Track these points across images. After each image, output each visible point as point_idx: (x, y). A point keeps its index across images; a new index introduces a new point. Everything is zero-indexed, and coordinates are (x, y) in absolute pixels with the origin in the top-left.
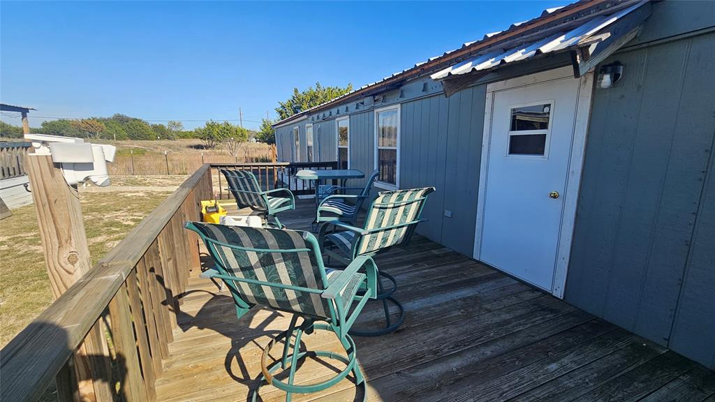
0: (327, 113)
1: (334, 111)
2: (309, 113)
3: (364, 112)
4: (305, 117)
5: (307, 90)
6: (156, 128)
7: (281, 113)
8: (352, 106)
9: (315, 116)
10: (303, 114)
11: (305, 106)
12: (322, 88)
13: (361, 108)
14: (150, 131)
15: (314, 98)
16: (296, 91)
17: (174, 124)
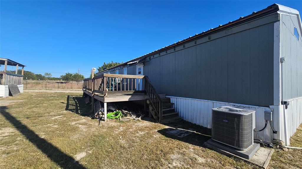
0: (114, 69)
1: (115, 69)
2: (109, 69)
3: (121, 69)
4: (108, 70)
5: (108, 63)
6: (37, 76)
7: (99, 70)
8: (119, 68)
9: (111, 70)
10: (107, 70)
11: (107, 68)
12: (113, 63)
13: (121, 68)
14: (35, 77)
15: (111, 65)
16: (105, 63)
17: (47, 74)
